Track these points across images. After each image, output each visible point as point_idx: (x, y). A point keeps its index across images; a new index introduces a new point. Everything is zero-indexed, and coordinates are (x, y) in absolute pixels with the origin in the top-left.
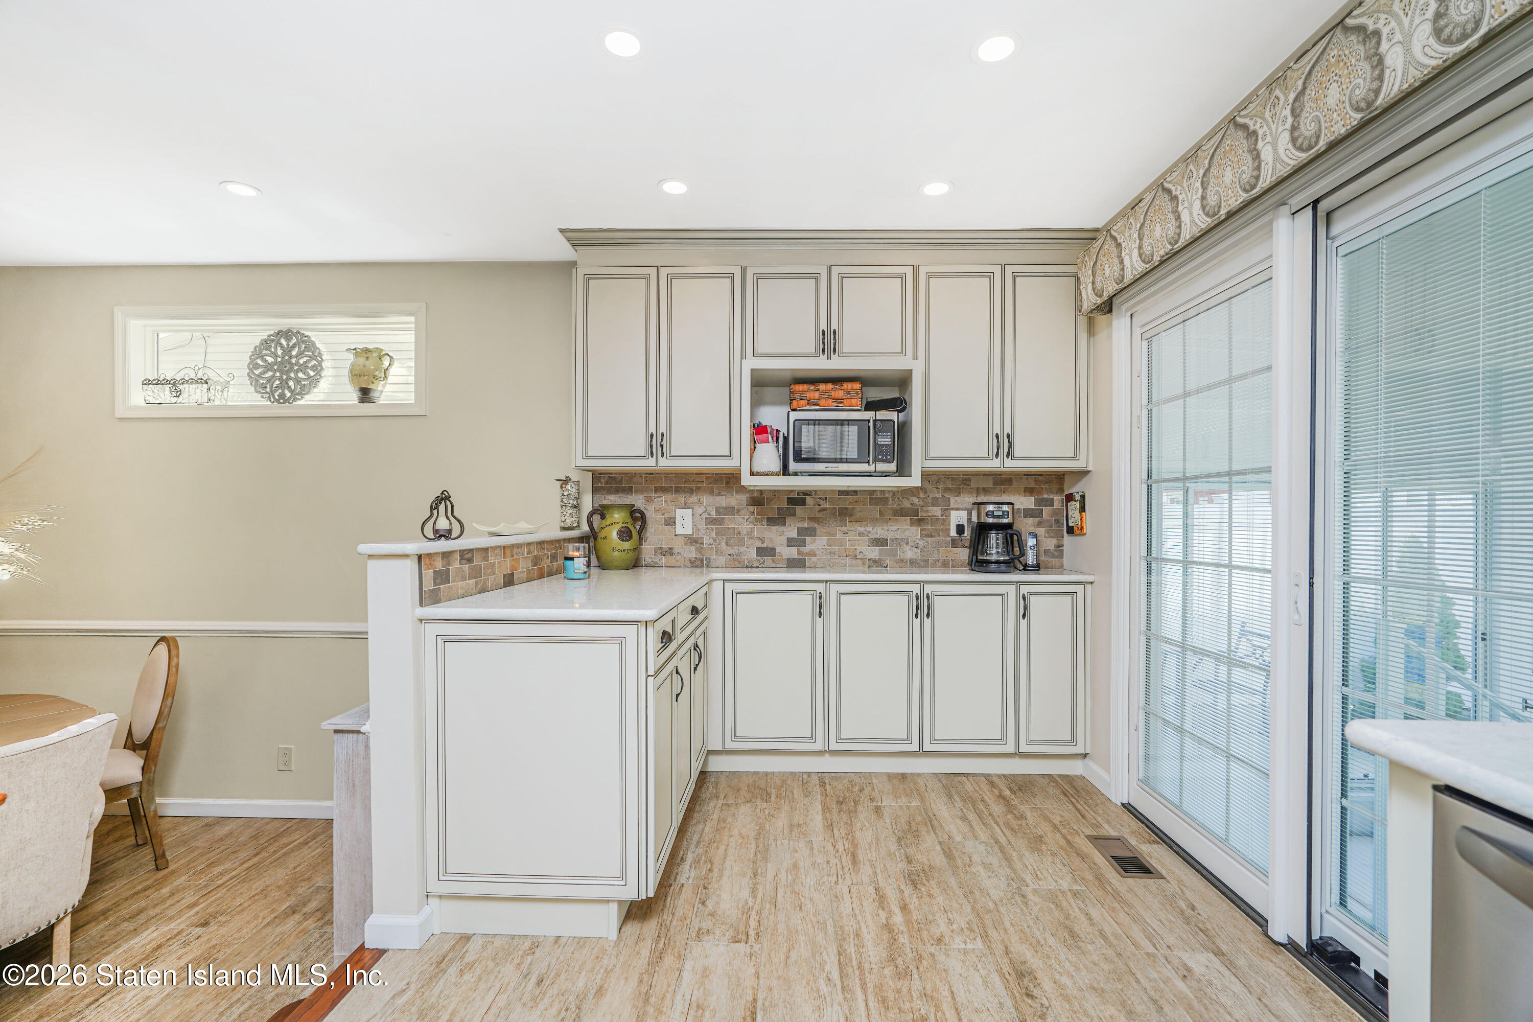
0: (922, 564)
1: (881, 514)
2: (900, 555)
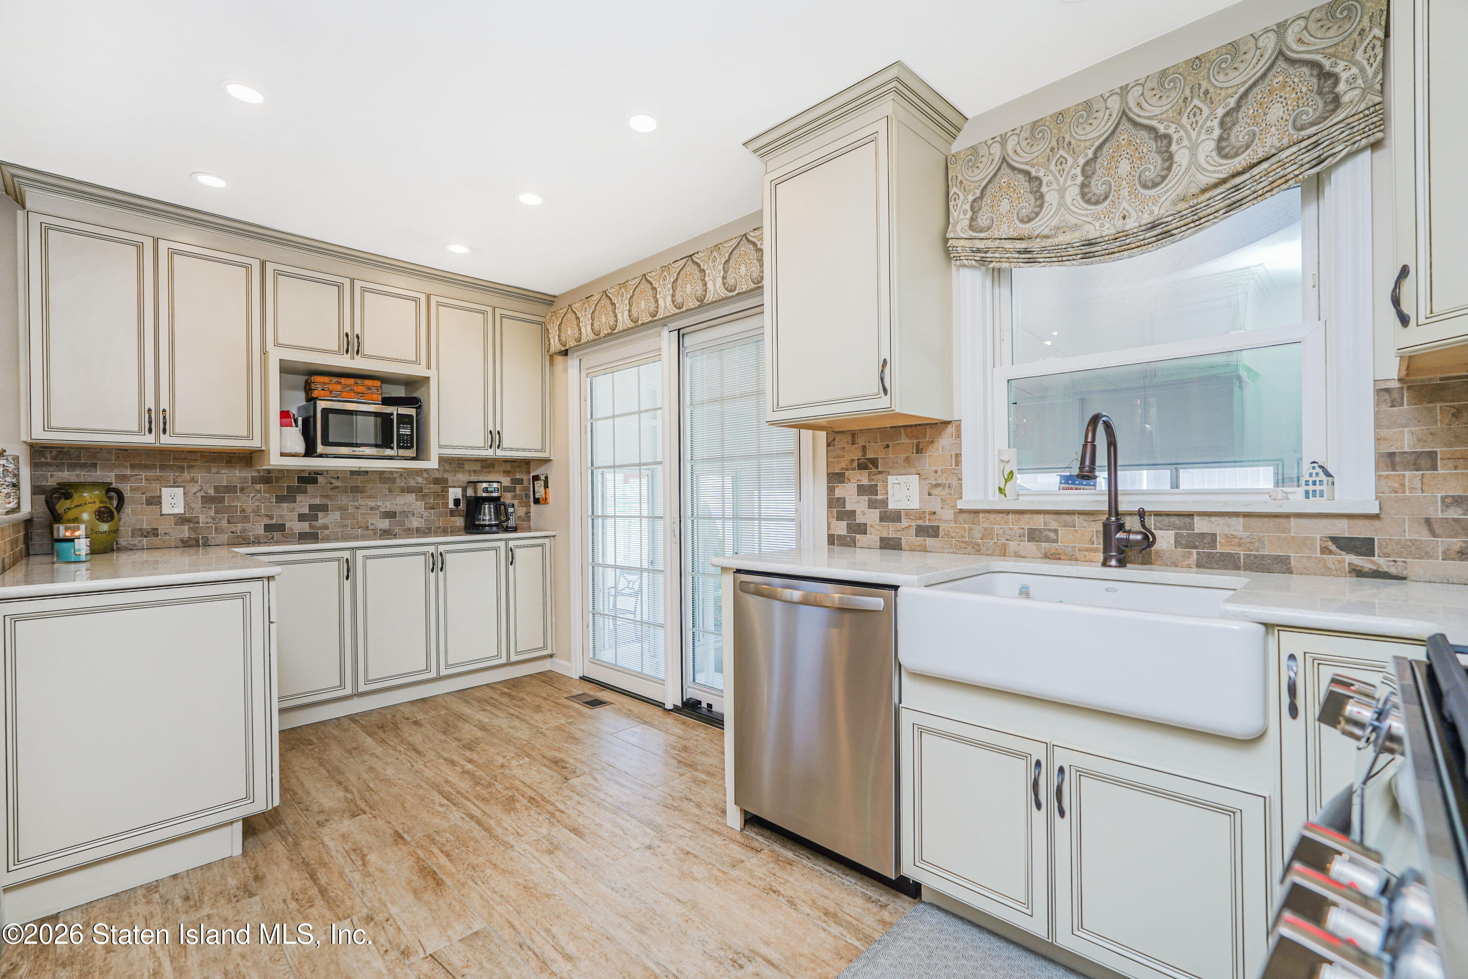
0: (427, 531)
1: (390, 491)
2: (408, 525)
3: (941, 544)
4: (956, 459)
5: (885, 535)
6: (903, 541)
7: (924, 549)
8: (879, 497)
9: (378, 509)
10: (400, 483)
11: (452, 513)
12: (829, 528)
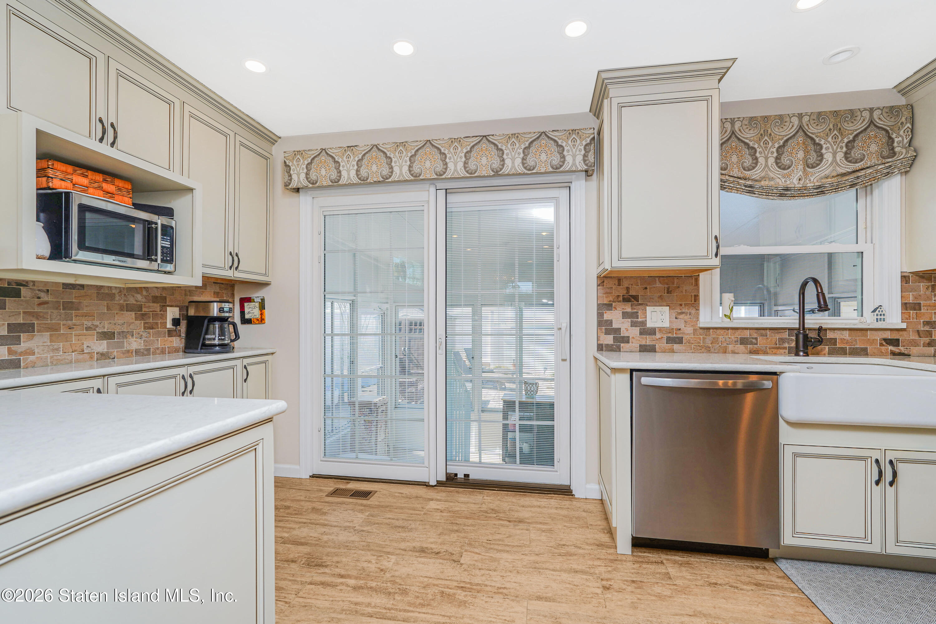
0: (145, 352)
1: (108, 309)
2: (126, 347)
3: (684, 348)
4: (694, 298)
5: (643, 343)
6: (657, 346)
7: (672, 351)
8: (640, 320)
9: (95, 330)
10: (119, 300)
11: (170, 333)
12: (598, 340)
